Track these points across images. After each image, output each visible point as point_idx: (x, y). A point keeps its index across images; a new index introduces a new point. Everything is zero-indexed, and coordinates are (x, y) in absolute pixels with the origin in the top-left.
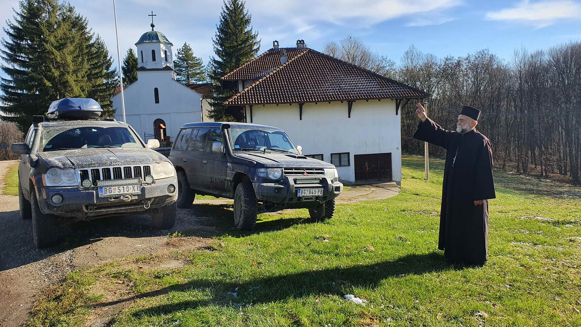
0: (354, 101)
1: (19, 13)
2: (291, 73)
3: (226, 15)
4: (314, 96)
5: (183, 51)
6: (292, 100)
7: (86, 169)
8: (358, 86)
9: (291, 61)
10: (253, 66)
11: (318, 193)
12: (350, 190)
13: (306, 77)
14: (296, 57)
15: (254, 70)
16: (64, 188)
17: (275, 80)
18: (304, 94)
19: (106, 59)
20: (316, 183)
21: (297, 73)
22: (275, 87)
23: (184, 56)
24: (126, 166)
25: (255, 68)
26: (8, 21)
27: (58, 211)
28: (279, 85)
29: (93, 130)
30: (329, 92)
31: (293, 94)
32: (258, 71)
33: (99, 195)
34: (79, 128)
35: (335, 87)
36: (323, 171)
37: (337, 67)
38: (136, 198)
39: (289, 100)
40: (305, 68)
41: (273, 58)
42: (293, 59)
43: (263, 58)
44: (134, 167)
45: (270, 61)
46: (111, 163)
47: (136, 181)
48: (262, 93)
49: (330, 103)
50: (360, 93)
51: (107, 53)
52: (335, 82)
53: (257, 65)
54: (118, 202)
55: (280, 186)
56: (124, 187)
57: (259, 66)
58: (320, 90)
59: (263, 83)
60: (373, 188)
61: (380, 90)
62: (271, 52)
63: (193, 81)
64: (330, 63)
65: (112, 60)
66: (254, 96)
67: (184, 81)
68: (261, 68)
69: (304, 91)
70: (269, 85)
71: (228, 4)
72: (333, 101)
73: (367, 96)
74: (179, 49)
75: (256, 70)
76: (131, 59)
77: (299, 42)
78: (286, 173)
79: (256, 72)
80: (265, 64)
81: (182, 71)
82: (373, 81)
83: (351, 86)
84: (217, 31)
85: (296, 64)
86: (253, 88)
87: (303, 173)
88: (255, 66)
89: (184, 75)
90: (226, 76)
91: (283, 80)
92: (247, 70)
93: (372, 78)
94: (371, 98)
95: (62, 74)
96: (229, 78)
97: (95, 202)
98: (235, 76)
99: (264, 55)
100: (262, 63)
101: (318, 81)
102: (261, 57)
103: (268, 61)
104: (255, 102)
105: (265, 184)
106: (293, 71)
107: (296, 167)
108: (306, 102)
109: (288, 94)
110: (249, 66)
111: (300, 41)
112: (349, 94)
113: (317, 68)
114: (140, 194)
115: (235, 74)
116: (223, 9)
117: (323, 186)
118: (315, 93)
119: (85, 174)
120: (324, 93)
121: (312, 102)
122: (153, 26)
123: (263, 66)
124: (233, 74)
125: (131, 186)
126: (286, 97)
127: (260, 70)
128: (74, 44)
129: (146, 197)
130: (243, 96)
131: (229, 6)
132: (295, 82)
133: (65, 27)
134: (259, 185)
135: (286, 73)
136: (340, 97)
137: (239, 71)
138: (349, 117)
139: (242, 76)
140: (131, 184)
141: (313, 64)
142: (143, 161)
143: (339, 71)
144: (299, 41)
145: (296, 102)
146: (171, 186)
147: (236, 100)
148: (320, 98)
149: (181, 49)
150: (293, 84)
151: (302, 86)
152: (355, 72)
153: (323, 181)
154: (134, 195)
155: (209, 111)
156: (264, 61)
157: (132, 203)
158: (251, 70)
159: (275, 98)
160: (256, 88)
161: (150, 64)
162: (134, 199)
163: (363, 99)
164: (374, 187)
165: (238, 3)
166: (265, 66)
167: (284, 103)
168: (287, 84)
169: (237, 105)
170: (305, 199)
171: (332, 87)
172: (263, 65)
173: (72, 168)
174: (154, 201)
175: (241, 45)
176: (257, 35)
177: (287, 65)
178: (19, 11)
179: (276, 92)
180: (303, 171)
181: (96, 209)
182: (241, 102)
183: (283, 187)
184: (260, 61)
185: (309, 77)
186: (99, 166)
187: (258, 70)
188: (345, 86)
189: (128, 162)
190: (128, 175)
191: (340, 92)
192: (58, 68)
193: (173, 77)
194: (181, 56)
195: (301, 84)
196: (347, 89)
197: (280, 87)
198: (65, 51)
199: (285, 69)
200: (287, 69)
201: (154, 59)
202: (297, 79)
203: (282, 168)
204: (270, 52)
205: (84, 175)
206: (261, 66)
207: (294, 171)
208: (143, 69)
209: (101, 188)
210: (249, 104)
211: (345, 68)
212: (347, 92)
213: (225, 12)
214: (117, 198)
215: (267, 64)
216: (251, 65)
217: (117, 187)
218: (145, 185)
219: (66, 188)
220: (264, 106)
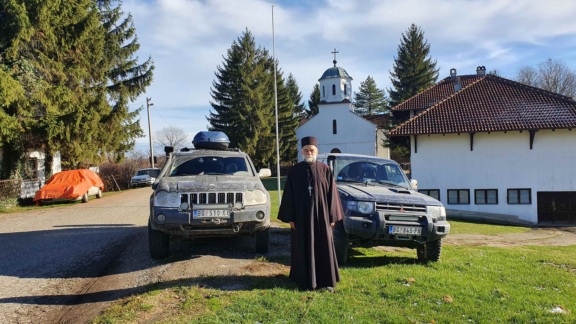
0: (536, 131)
1: (227, 59)
2: (464, 101)
3: (404, 46)
4: (487, 125)
5: (366, 84)
6: (461, 129)
7: (186, 193)
8: (543, 114)
9: (464, 89)
10: (426, 96)
11: (416, 232)
12: (528, 231)
13: (480, 105)
14: (470, 85)
15: (426, 99)
16: (167, 208)
17: (445, 109)
18: (476, 123)
19: (296, 94)
20: (413, 221)
21: (469, 101)
22: (443, 116)
23: (367, 88)
24: (220, 192)
25: (428, 97)
26: (218, 67)
27: (162, 229)
28: (448, 114)
29: (214, 159)
30: (505, 121)
31: (463, 123)
32: (431, 101)
33: (193, 217)
34: (203, 158)
35: (513, 115)
36: (425, 209)
37: (518, 93)
38: (226, 221)
39: (458, 129)
40: (480, 96)
41: (449, 86)
42: (467, 87)
43: (438, 87)
44: (228, 193)
45: (445, 90)
46: (208, 189)
47: (226, 206)
48: (428, 123)
49: (505, 132)
50: (544, 122)
51: (297, 89)
52: (514, 110)
53: (430, 94)
54: (210, 224)
55: (369, 221)
56: (215, 211)
57: (433, 95)
58: (495, 119)
59: (430, 113)
60: (559, 232)
61: (571, 118)
62: (448, 80)
63: (374, 112)
64: (510, 89)
65: (301, 95)
66: (419, 126)
67: (366, 112)
68: (435, 97)
69: (475, 120)
70: (436, 115)
71: (407, 36)
72: (509, 130)
73: (553, 125)
74: (362, 82)
75: (429, 99)
76: (317, 94)
77: (479, 69)
78: (378, 207)
79: (429, 101)
80: (439, 93)
81: (364, 103)
82: (564, 107)
83: (533, 114)
84: (395, 63)
85: (469, 92)
86: (419, 117)
87: (399, 209)
88: (428, 96)
89: (366, 106)
90: (396, 107)
91: (453, 109)
92: (420, 100)
93: (562, 105)
94: (558, 128)
95: (254, 110)
96: (399, 108)
97: (190, 223)
98: (406, 106)
99: (440, 84)
100: (437, 92)
101: (494, 109)
102: (436, 86)
103: (443, 90)
104: (419, 131)
105: (353, 218)
106: (466, 99)
107: (390, 202)
108: (477, 132)
109: (457, 124)
110: (422, 96)
111: (481, 68)
112: (530, 123)
113: (494, 95)
114: (229, 218)
115: (406, 104)
116: (401, 41)
117: (422, 224)
118: (489, 122)
119: (185, 197)
120: (499, 121)
121: (485, 131)
122: (335, 62)
123: (437, 95)
124: (404, 104)
125: (222, 211)
126: (454, 127)
127: (433, 99)
128: (265, 83)
129: (235, 221)
130: (407, 126)
131: (407, 38)
132: (466, 110)
133: (259, 69)
134: (348, 218)
135: (458, 101)
136: (518, 126)
137: (411, 101)
138: (531, 148)
139: (413, 106)
140: (222, 209)
141: (489, 91)
142: (237, 188)
143: (521, 98)
144: (479, 67)
145: (465, 132)
146: (259, 213)
147: (400, 130)
148: (494, 128)
149: (365, 82)
150: (464, 113)
151: (474, 115)
152: (541, 99)
153: (423, 220)
154: (224, 219)
155: (384, 141)
156: (439, 90)
157: (221, 226)
158: (424, 99)
159: (441, 127)
160: (422, 118)
161: (330, 98)
162: (224, 222)
163: (548, 128)
164: (561, 231)
165: (417, 34)
166: (439, 95)
167: (452, 132)
168: (458, 113)
169: (400, 135)
170: (399, 237)
171: (510, 115)
172: (437, 93)
173: (176, 191)
174: (244, 225)
175: (418, 75)
176: (436, 64)
177: (459, 93)
178: (227, 58)
179: (444, 122)
180: (400, 207)
181: (191, 229)
182: (404, 132)
183: (371, 222)
184: (434, 90)
185: (483, 105)
186: (198, 191)
187: (431, 99)
188: (527, 114)
189: (223, 189)
190: (221, 201)
191: (519, 120)
192: (252, 104)
193: (351, 109)
194: (364, 89)
195: (473, 113)
196: (528, 117)
197: (449, 116)
198: (258, 89)
199: (457, 97)
200: (459, 97)
201: (334, 93)
202: (469, 108)
203: (374, 202)
204: (446, 81)
205: (184, 199)
206: (435, 95)
207: (388, 206)
208: (324, 103)
209: (196, 210)
210: (412, 134)
211: (529, 95)
212: (528, 120)
213: (403, 44)
214: (209, 221)
215: (441, 93)
216: (424, 94)
217: (209, 211)
218: (235, 210)
219: (168, 208)
220: (429, 136)
